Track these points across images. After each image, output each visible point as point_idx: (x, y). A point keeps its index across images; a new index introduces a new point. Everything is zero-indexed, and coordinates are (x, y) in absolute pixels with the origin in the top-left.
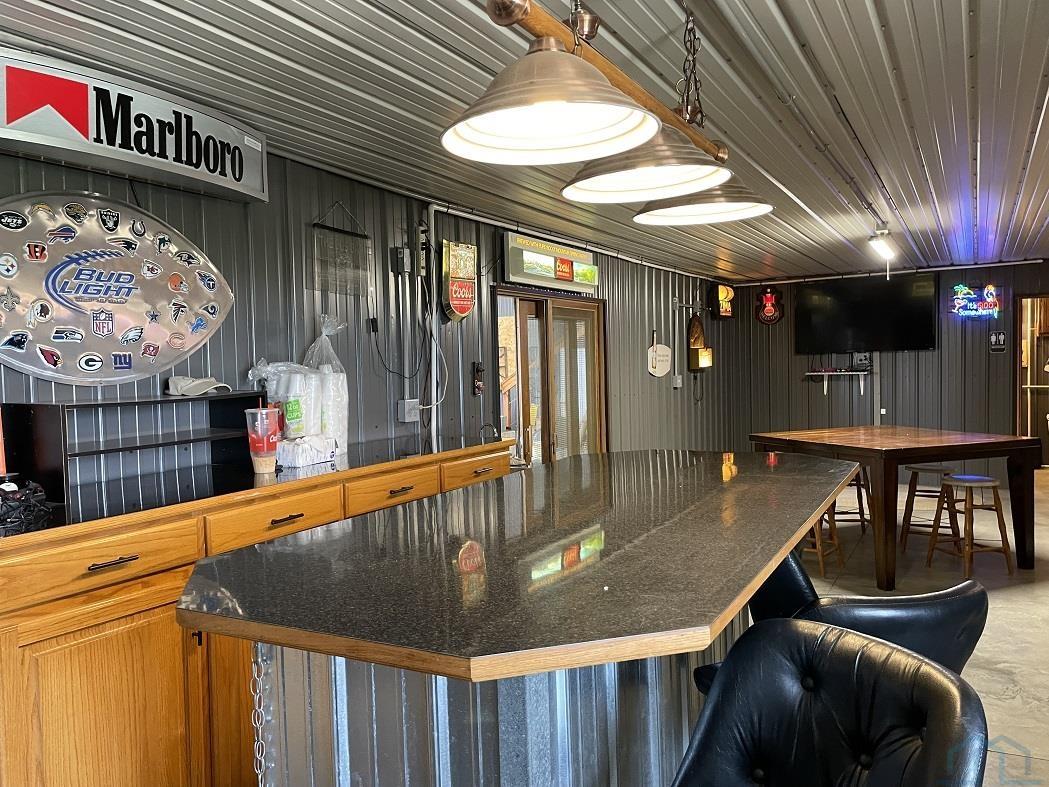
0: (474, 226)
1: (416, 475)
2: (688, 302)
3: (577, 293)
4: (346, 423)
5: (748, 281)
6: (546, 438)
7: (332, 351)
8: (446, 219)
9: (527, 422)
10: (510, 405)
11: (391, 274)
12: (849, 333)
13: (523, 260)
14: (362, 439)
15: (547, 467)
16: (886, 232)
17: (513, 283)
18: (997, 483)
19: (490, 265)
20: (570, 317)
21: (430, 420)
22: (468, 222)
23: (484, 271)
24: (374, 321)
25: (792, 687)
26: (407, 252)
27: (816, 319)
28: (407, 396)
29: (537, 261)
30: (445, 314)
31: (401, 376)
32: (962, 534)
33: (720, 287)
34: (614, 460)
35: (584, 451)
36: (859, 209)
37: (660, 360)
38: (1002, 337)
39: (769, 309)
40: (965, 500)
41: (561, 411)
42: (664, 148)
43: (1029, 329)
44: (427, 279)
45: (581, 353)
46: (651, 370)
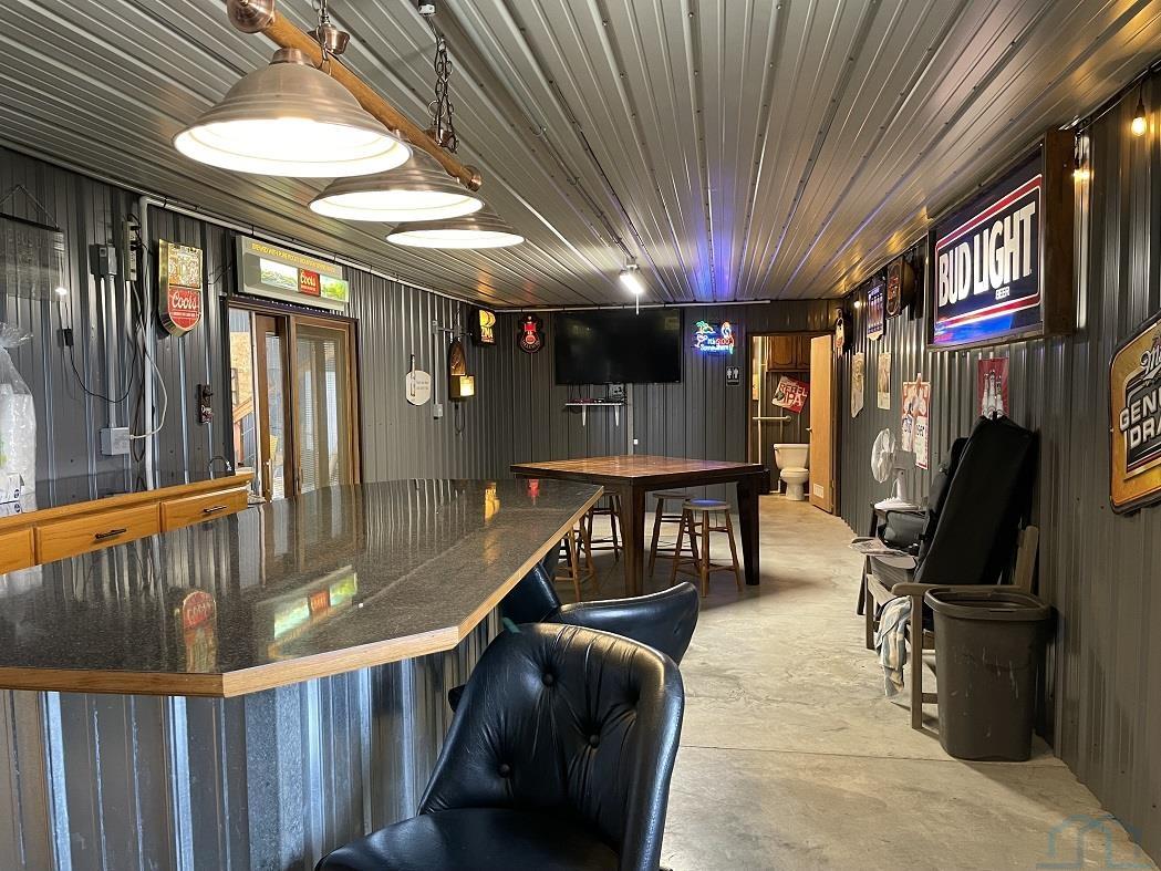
0: (198, 225)
1: (128, 516)
2: (448, 326)
3: (325, 310)
4: (33, 455)
5: (509, 308)
6: (290, 473)
7: (12, 367)
8: (163, 215)
9: (266, 455)
10: (242, 437)
11: (91, 278)
12: (608, 365)
13: (260, 270)
14: (52, 475)
15: (290, 501)
16: (635, 267)
17: (248, 295)
18: (728, 507)
19: (220, 272)
20: (317, 336)
21: (144, 452)
22: (190, 221)
23: (211, 279)
24: (68, 332)
25: (534, 683)
26: (112, 251)
27: (575, 349)
28: (113, 423)
29: (277, 272)
30: (162, 326)
31: (106, 400)
32: (700, 557)
33: (481, 312)
34: (369, 491)
35: (334, 484)
36: (611, 244)
37: (419, 387)
38: (736, 372)
39: (531, 338)
40: (701, 524)
41: (307, 443)
42: (417, 172)
43: (759, 365)
44: (138, 285)
45: (331, 379)
46: (409, 398)
